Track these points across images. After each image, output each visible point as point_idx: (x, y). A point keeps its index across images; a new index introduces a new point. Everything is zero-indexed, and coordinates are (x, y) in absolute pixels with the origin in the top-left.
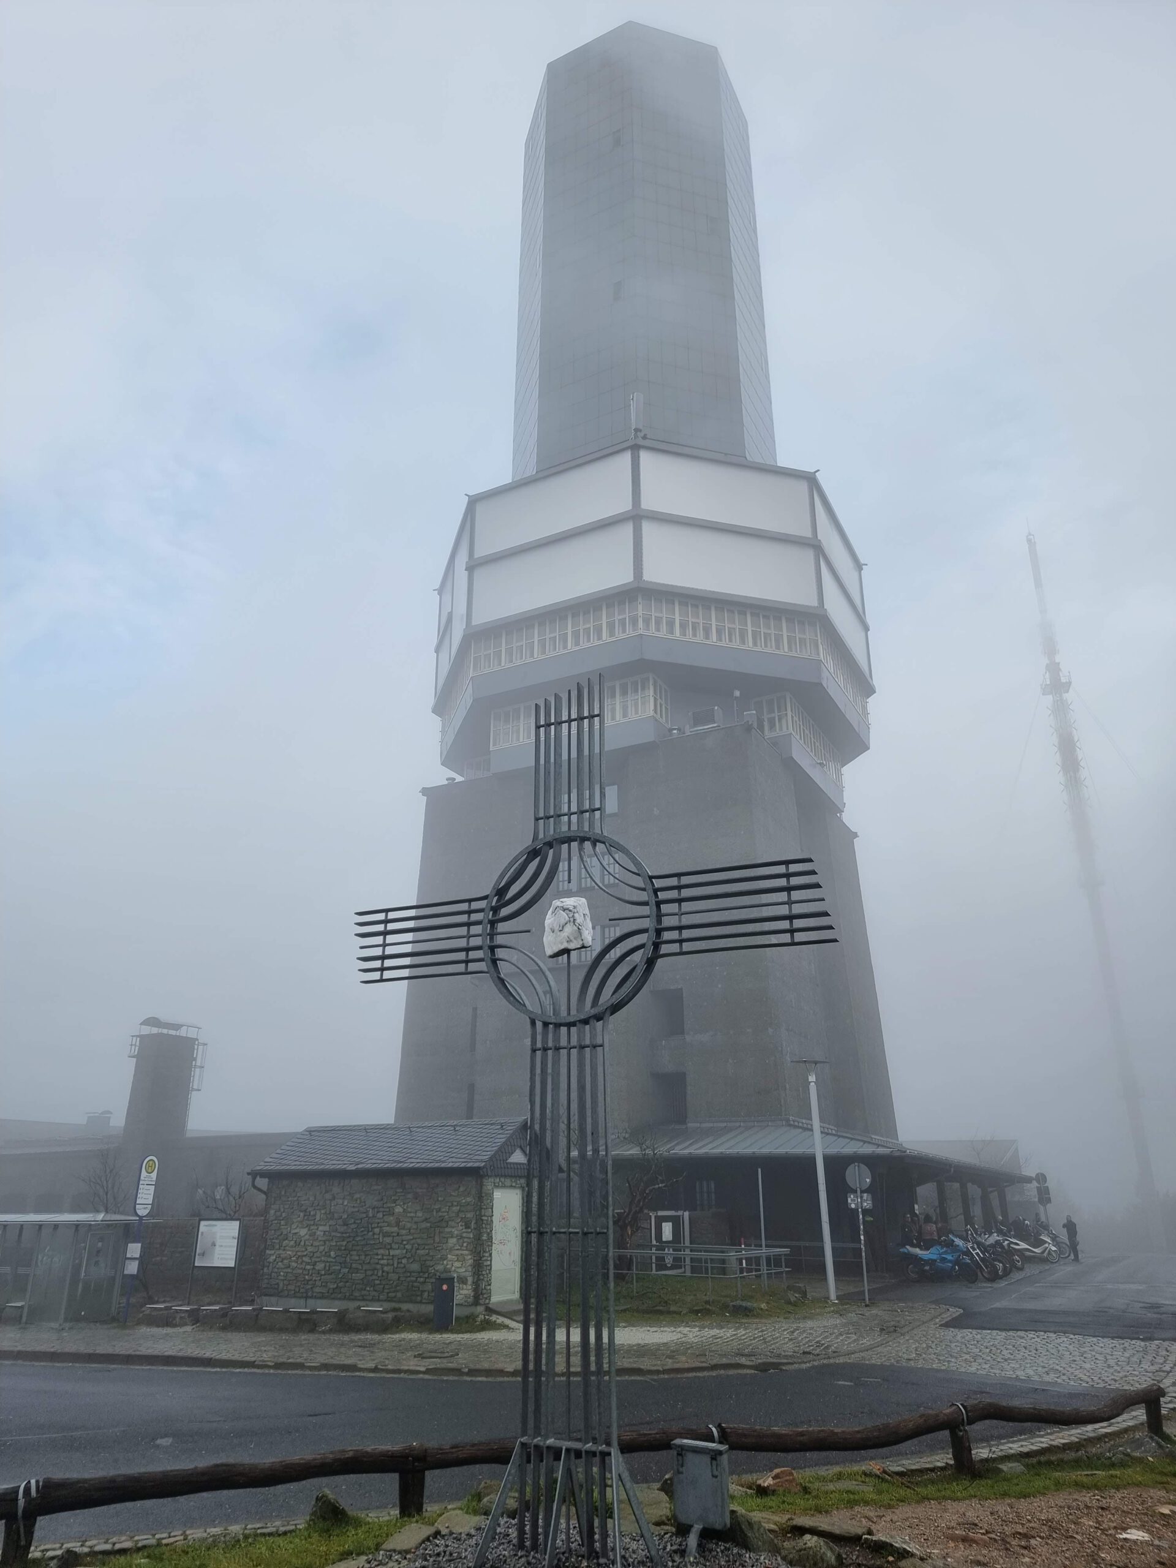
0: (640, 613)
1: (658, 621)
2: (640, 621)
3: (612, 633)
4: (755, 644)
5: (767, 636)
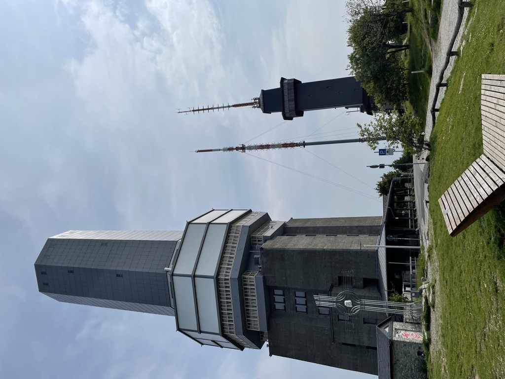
0: (223, 277)
1: (227, 272)
2: (226, 278)
3: (229, 287)
4: (236, 244)
5: (234, 240)
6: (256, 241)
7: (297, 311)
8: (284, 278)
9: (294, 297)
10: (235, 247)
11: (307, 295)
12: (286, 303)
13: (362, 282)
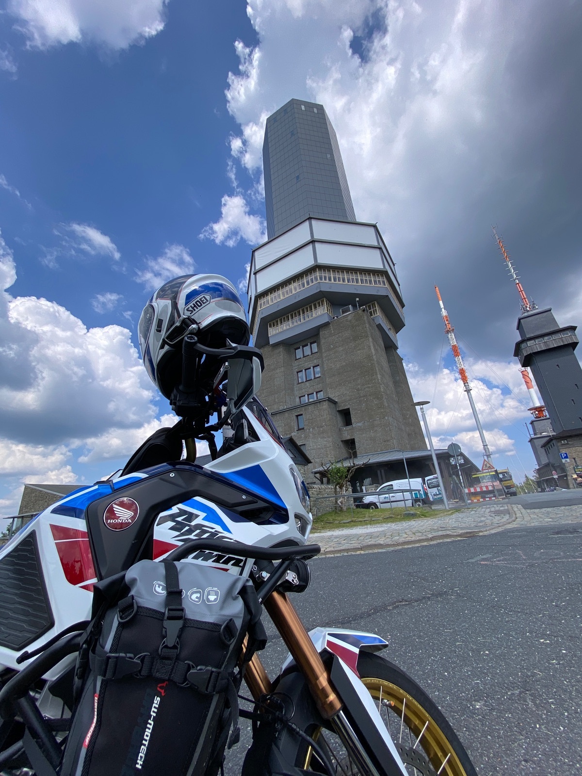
0: (318, 275)
1: (325, 277)
2: (318, 278)
3: (308, 284)
4: (362, 283)
5: (366, 280)
6: (370, 309)
7: (298, 372)
8: (332, 346)
9: (313, 365)
10: (357, 283)
11: (318, 379)
12: (304, 359)
13: (349, 438)
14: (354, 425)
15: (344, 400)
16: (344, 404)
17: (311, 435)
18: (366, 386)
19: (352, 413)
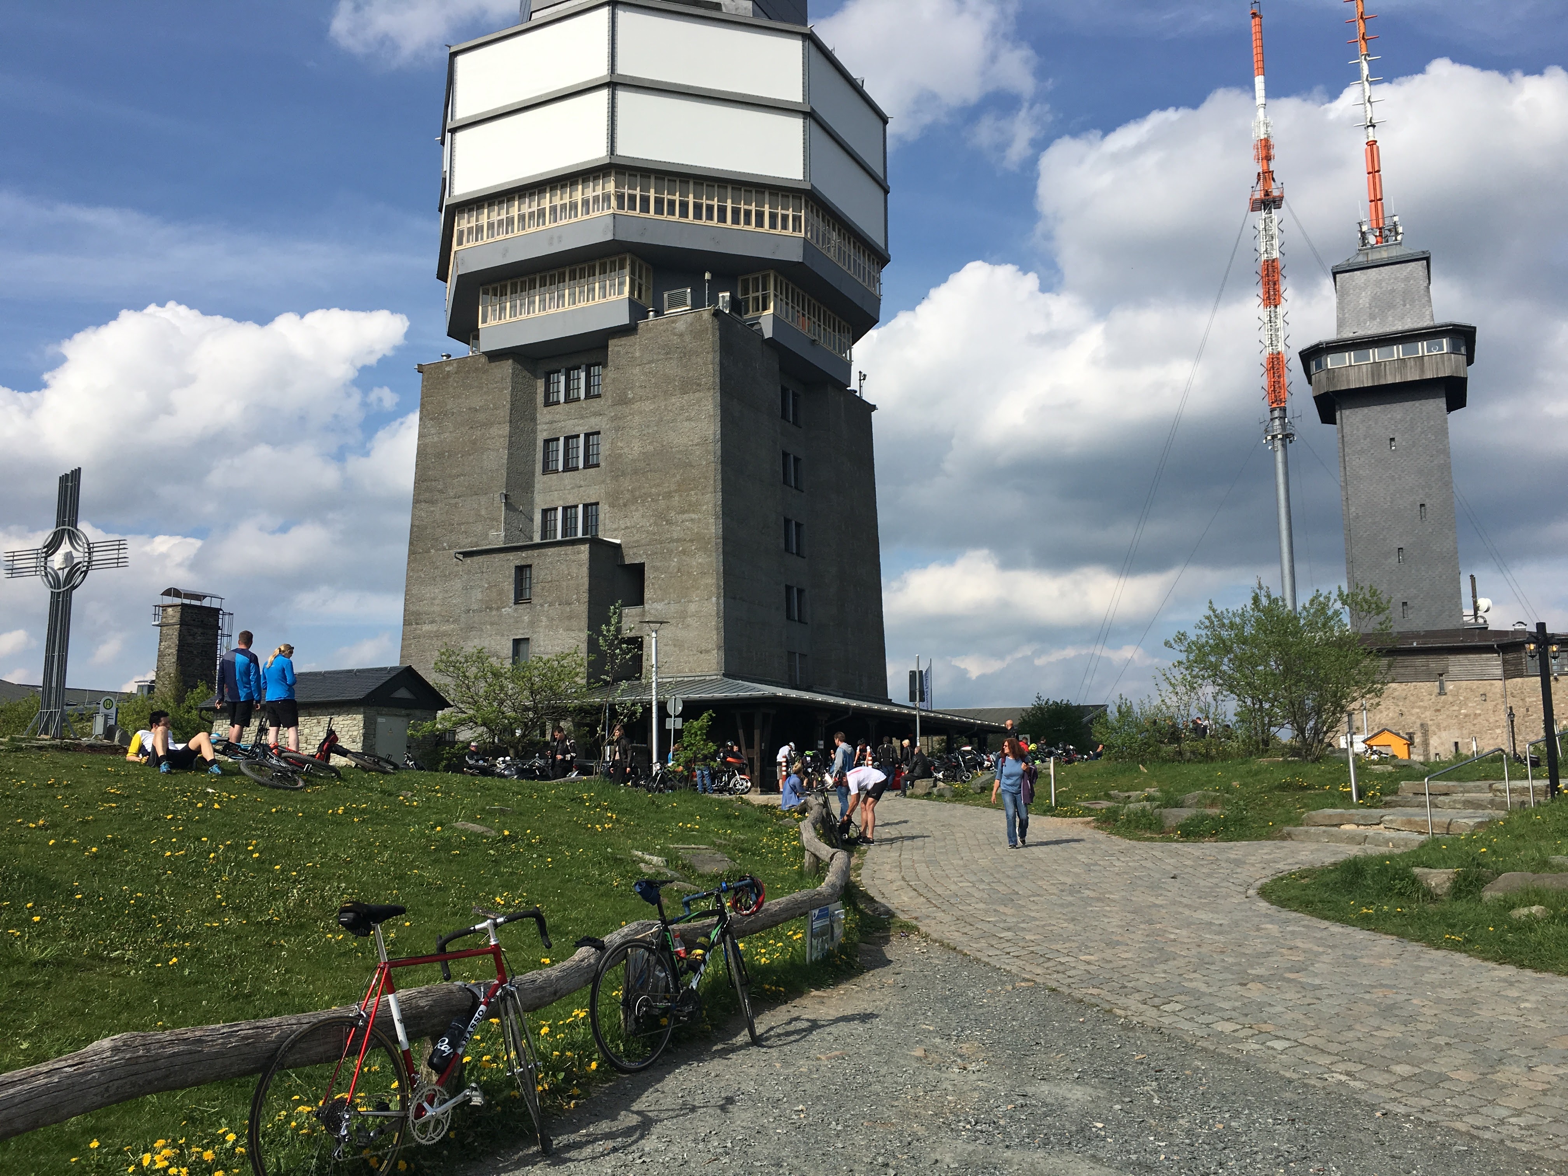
0: (613, 190)
1: (632, 199)
2: (613, 198)
7: (546, 442)
9: (587, 429)
11: (593, 470)
12: (567, 406)
13: (629, 633)
14: (647, 606)
15: (637, 541)
16: (635, 550)
17: (544, 619)
18: (686, 516)
19: (648, 574)
